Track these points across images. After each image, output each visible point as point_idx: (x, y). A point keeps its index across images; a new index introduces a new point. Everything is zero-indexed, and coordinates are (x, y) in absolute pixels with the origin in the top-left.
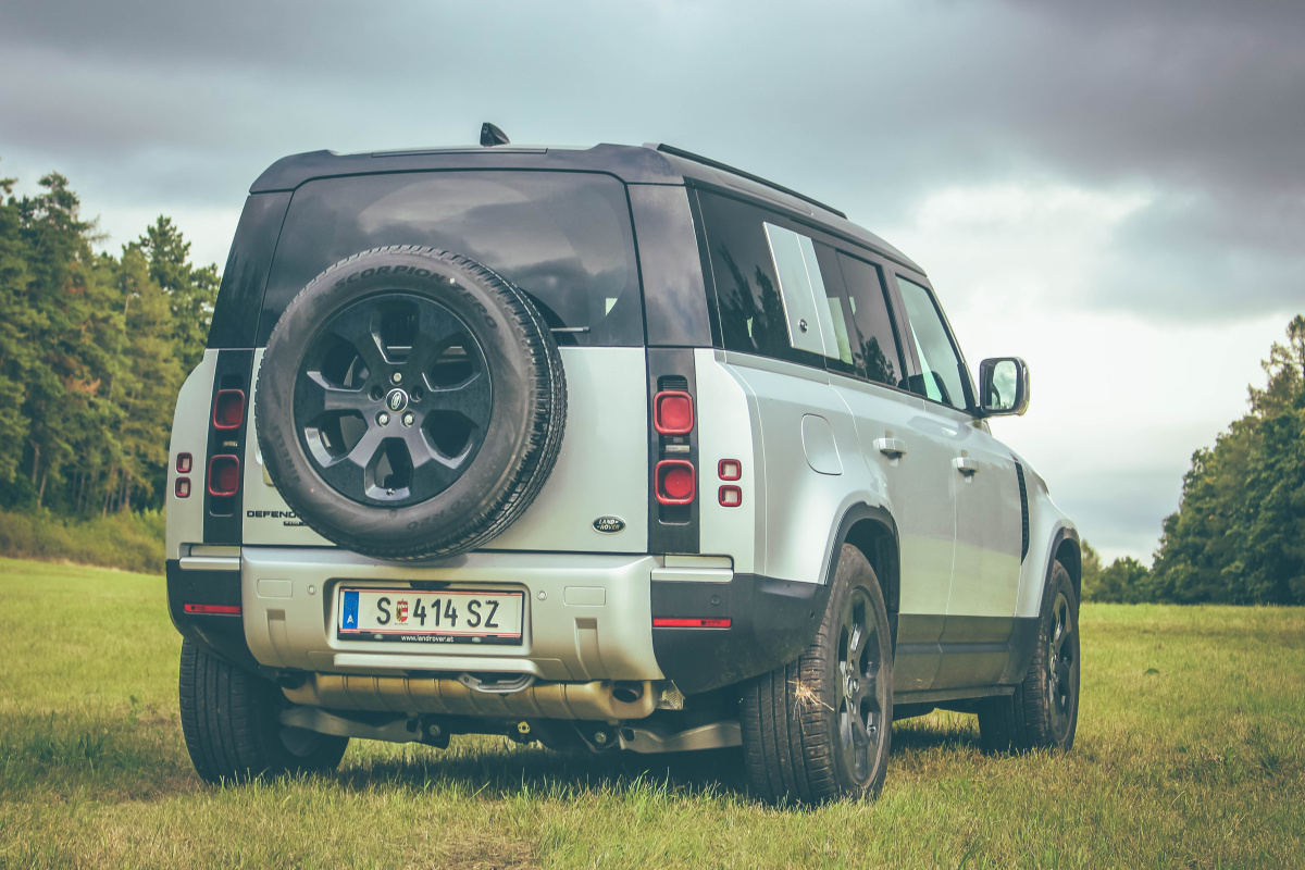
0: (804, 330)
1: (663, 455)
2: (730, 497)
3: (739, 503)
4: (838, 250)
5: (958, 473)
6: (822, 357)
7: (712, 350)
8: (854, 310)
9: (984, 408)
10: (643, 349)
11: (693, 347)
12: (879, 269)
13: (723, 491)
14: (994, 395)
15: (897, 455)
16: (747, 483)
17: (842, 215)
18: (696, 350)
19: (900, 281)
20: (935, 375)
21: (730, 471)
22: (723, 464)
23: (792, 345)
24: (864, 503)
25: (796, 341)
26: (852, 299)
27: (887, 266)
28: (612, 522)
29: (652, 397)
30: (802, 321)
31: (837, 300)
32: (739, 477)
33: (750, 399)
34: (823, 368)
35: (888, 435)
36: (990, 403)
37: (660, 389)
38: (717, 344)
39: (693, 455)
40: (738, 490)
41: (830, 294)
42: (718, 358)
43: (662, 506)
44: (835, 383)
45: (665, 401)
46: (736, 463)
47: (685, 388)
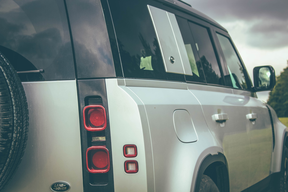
0: (172, 62)
1: (90, 143)
2: (131, 167)
3: (136, 171)
4: (189, 20)
5: (249, 121)
6: (183, 75)
7: (116, 79)
8: (198, 49)
9: (256, 88)
10: (75, 81)
11: (105, 78)
12: (208, 29)
13: (127, 164)
14: (259, 82)
15: (224, 121)
16: (141, 158)
17: (190, 6)
18: (106, 80)
19: (218, 35)
20: (234, 75)
21: (130, 151)
22: (126, 147)
23: (167, 71)
24: (211, 154)
25: (168, 68)
26: (196, 44)
27: (213, 29)
28: (62, 185)
29: (81, 109)
30: (172, 57)
31: (190, 45)
32: (136, 155)
33: (140, 107)
34: (184, 81)
35: (219, 112)
36: (258, 86)
37: (87, 104)
38: (119, 75)
39: (108, 143)
40: (136, 163)
41: (186, 42)
42: (120, 84)
43: (91, 174)
44: (190, 88)
45: (90, 111)
46: (134, 147)
47: (101, 102)
